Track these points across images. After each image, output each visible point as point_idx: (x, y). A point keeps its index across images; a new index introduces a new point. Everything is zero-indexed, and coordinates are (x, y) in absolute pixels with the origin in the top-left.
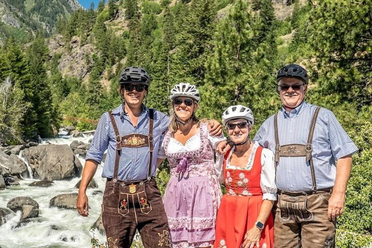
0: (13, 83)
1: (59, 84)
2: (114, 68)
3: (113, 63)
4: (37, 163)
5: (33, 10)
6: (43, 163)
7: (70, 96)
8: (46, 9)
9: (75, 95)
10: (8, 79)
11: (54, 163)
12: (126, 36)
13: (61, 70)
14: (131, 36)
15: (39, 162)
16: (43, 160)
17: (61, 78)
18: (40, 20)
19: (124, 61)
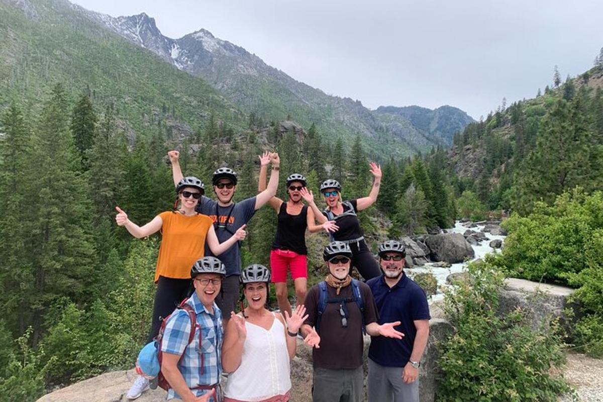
0: (416, 188)
1: (456, 185)
2: (503, 166)
3: (502, 163)
4: (437, 248)
5: (437, 129)
6: (441, 248)
7: (464, 193)
8: (446, 127)
9: (468, 193)
10: (412, 184)
11: (450, 248)
12: (512, 139)
13: (457, 173)
14: (517, 138)
15: (439, 247)
16: (441, 246)
17: (458, 180)
18: (442, 136)
19: (512, 160)
